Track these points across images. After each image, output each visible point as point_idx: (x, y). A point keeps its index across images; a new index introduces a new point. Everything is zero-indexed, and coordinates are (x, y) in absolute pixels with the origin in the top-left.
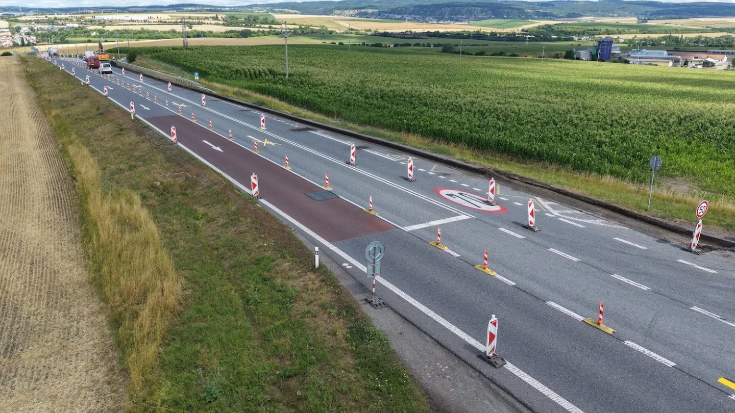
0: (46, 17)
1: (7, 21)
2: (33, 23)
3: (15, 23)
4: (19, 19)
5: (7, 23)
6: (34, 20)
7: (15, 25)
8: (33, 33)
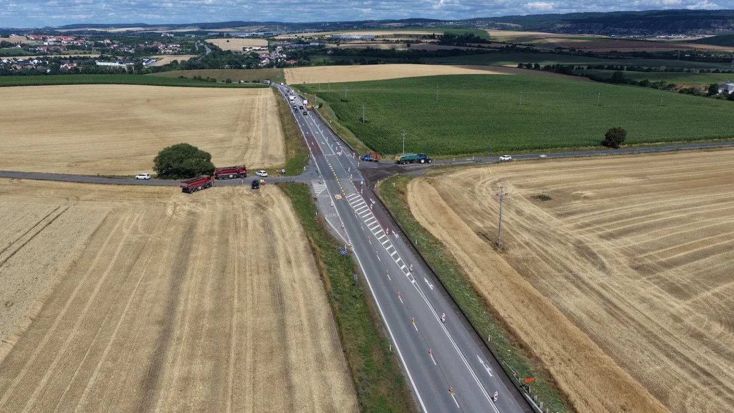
0: (296, 36)
1: (267, 40)
2: (285, 42)
3: (273, 42)
4: (276, 38)
5: (267, 42)
6: (287, 39)
7: (273, 44)
8: (285, 52)
